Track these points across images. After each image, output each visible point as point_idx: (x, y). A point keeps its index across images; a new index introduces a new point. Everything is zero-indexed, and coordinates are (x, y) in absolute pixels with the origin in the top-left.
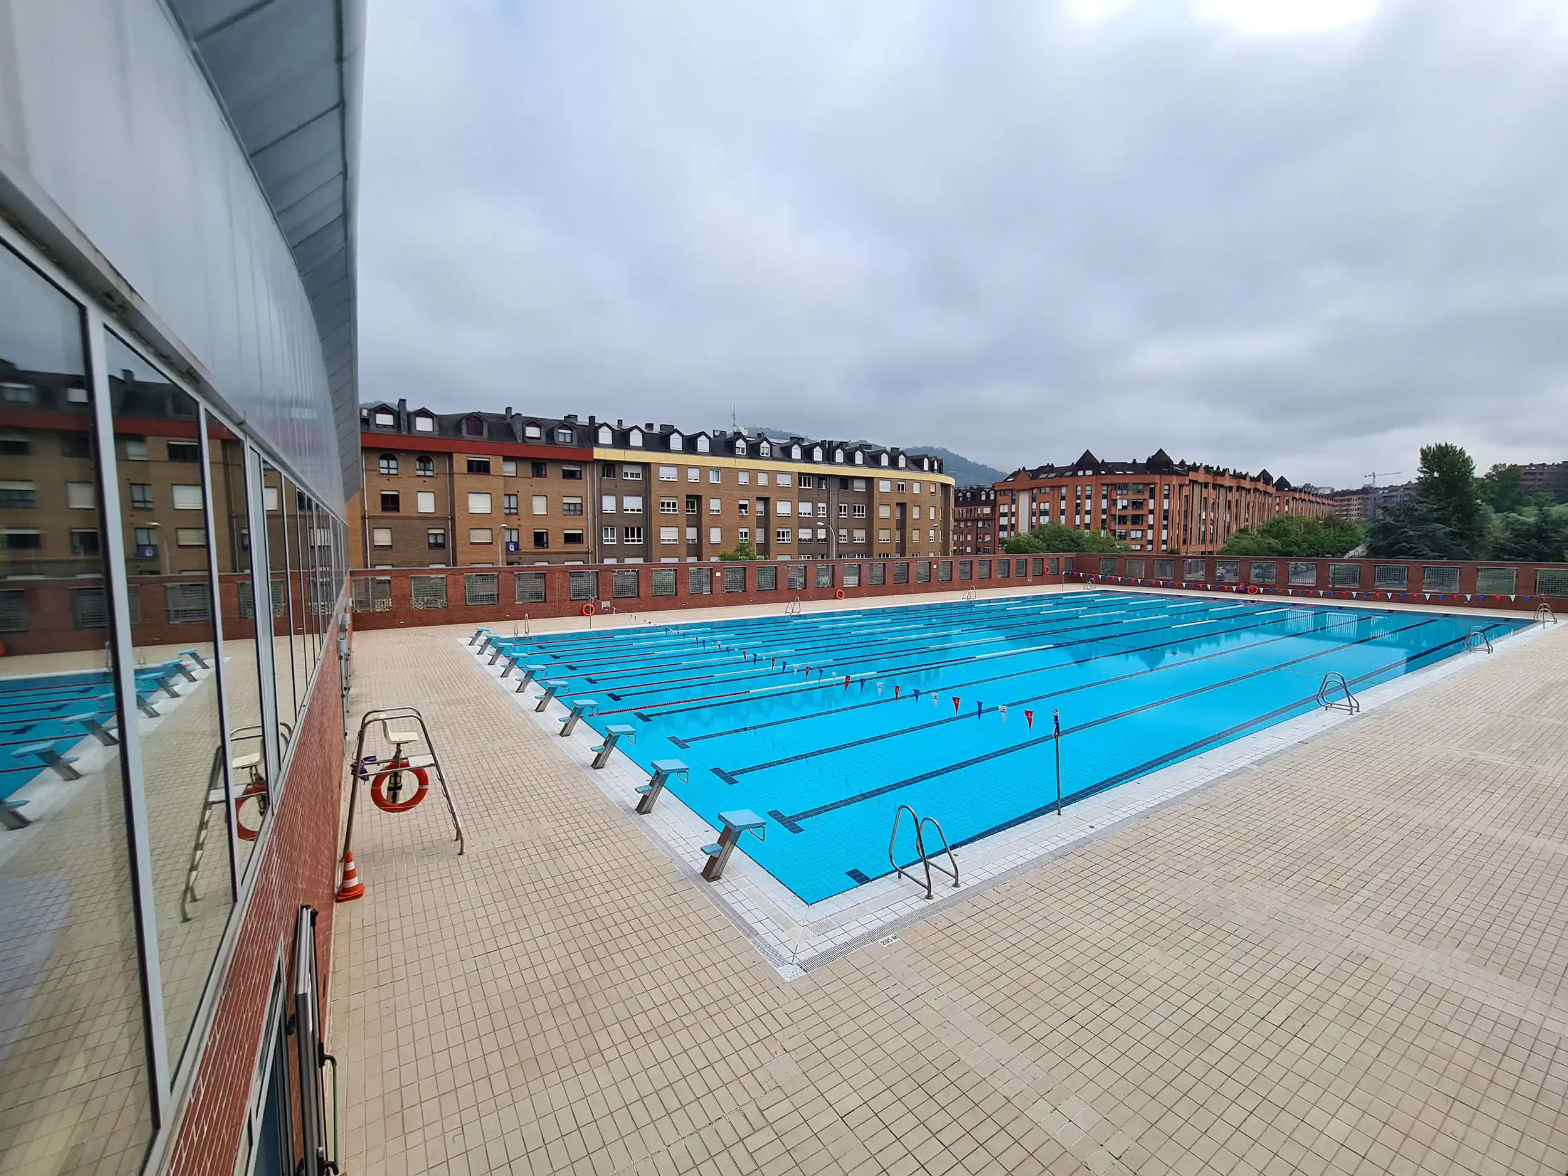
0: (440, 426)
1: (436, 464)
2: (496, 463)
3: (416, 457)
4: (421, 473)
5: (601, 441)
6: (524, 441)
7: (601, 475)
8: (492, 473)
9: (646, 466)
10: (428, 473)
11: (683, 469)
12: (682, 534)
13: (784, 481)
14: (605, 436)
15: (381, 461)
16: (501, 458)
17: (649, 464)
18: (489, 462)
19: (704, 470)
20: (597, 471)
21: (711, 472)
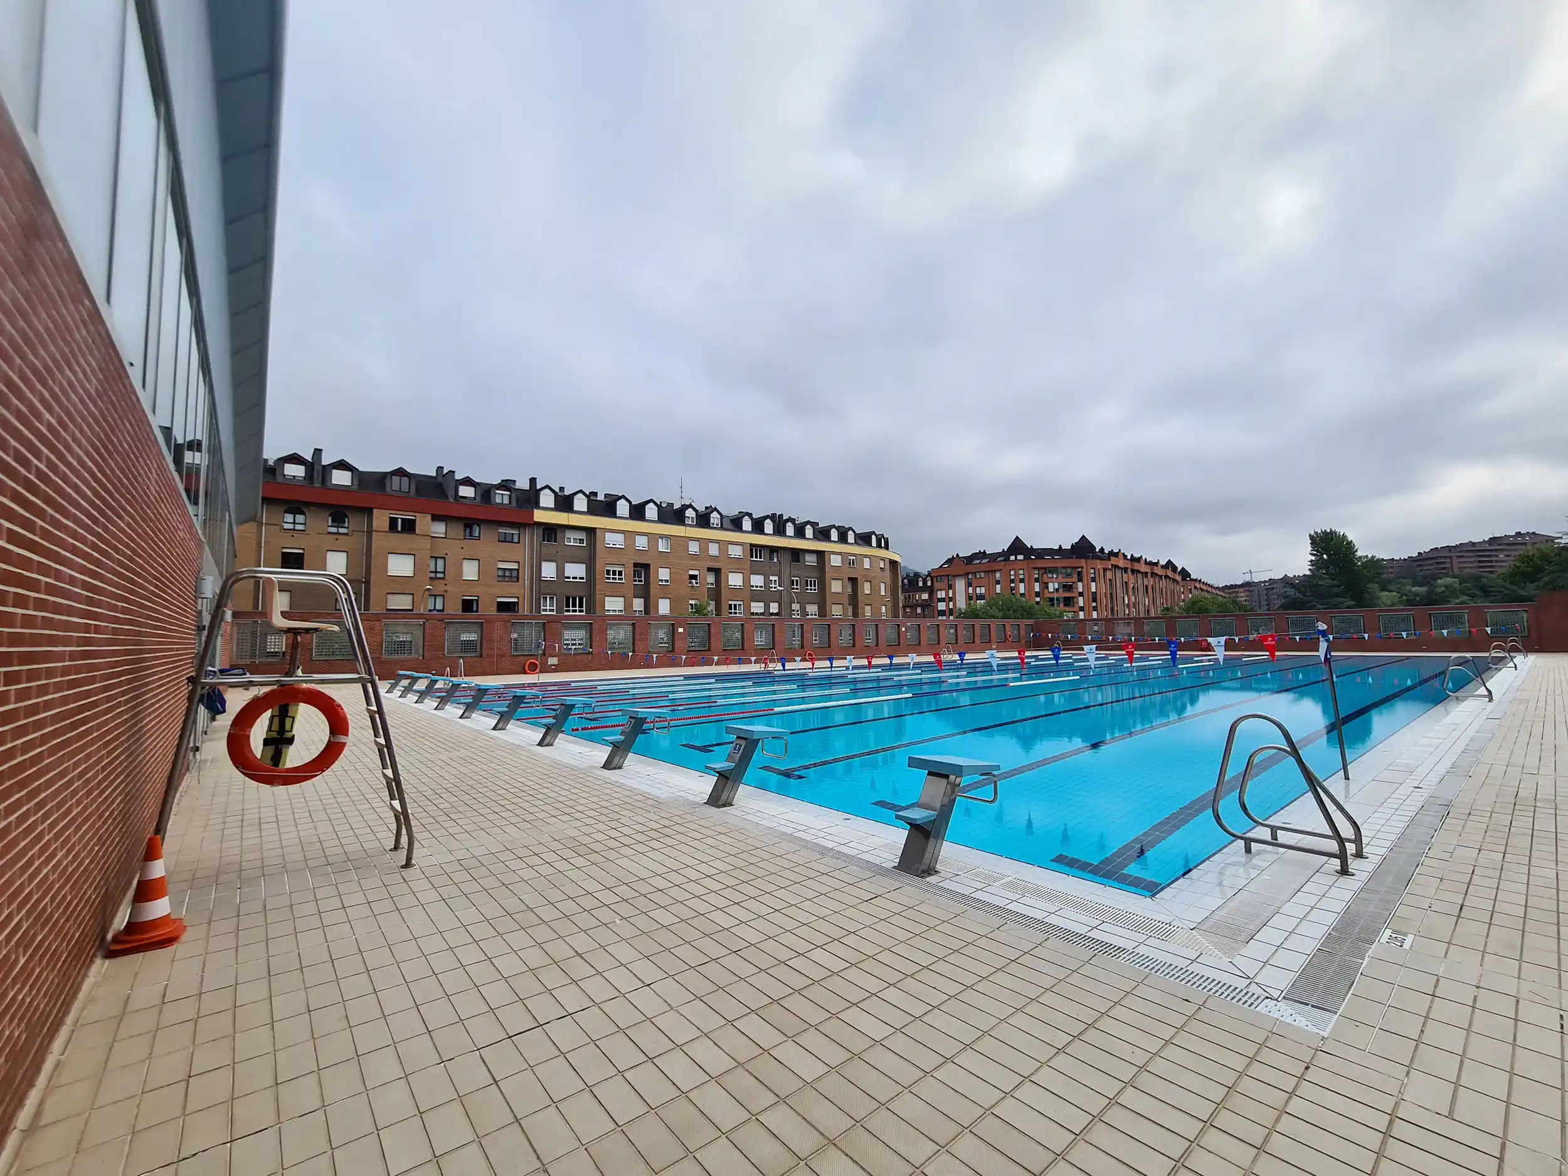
0: (360, 481)
1: (353, 522)
2: (423, 522)
3: (329, 513)
4: (334, 530)
5: (542, 505)
6: (455, 499)
7: (542, 539)
8: (417, 532)
9: (591, 531)
10: (342, 530)
11: (629, 535)
12: (628, 605)
13: (735, 552)
14: (547, 499)
15: (286, 515)
16: (429, 517)
17: (594, 529)
18: (415, 520)
19: (653, 538)
20: (537, 533)
21: (660, 540)
